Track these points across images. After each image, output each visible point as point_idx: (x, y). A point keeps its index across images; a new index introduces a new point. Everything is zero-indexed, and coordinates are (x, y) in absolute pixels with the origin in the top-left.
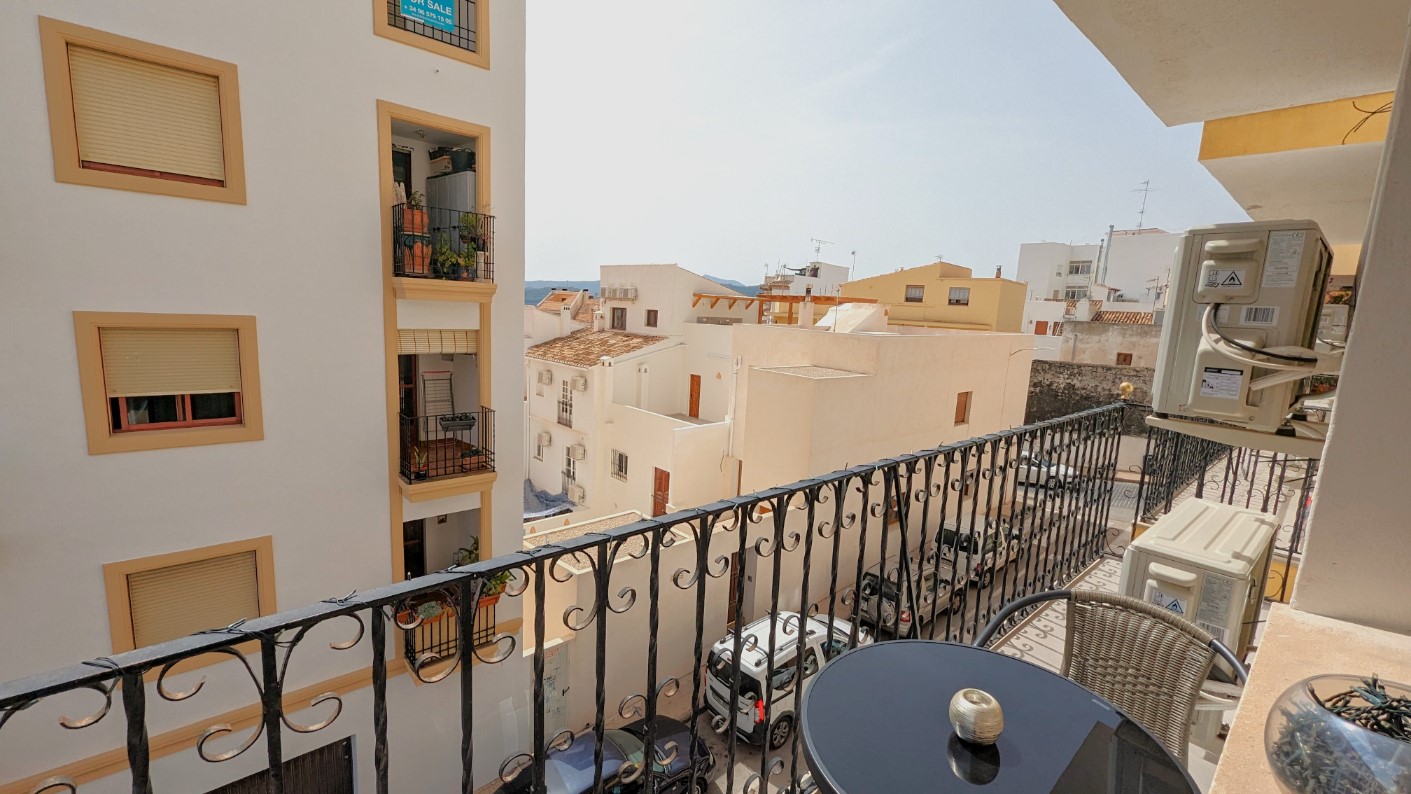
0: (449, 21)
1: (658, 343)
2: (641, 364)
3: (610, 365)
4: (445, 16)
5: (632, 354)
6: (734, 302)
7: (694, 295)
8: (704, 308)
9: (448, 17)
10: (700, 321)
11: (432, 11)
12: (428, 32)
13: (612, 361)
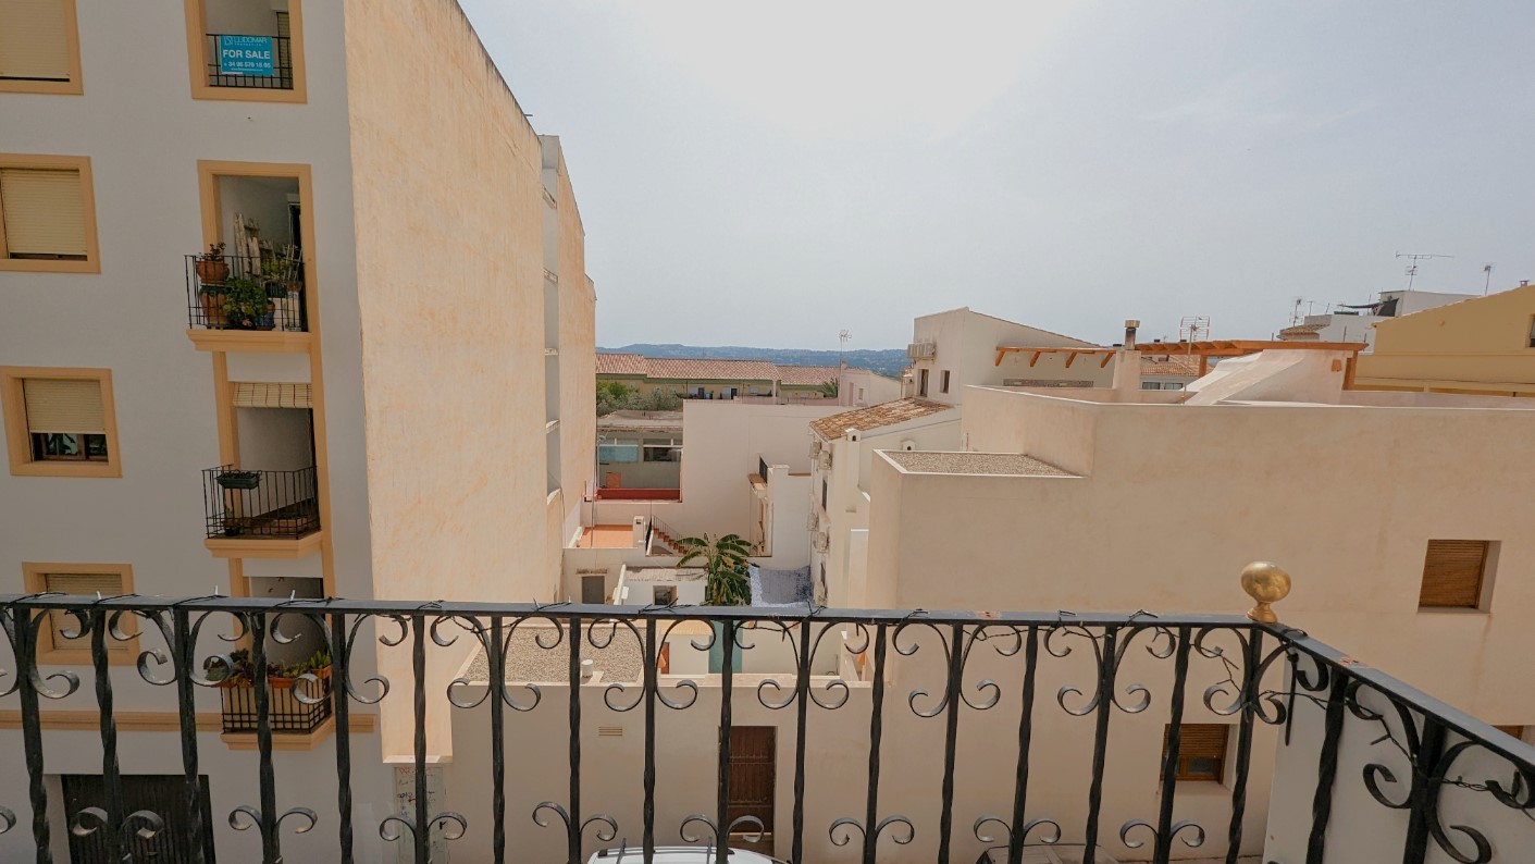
0: (267, 65)
1: (939, 413)
2: (906, 440)
3: (854, 438)
4: (263, 61)
5: (893, 427)
6: (1073, 357)
7: (998, 349)
8: (1016, 365)
9: (267, 61)
10: (1007, 383)
11: (250, 60)
12: (249, 82)
13: (858, 434)
